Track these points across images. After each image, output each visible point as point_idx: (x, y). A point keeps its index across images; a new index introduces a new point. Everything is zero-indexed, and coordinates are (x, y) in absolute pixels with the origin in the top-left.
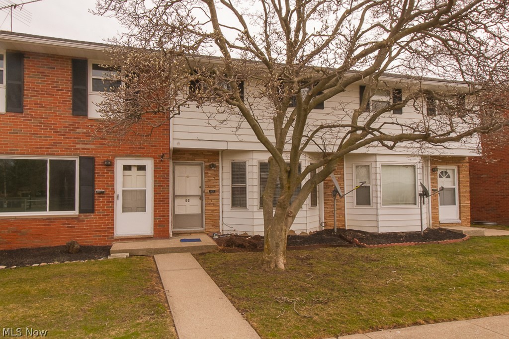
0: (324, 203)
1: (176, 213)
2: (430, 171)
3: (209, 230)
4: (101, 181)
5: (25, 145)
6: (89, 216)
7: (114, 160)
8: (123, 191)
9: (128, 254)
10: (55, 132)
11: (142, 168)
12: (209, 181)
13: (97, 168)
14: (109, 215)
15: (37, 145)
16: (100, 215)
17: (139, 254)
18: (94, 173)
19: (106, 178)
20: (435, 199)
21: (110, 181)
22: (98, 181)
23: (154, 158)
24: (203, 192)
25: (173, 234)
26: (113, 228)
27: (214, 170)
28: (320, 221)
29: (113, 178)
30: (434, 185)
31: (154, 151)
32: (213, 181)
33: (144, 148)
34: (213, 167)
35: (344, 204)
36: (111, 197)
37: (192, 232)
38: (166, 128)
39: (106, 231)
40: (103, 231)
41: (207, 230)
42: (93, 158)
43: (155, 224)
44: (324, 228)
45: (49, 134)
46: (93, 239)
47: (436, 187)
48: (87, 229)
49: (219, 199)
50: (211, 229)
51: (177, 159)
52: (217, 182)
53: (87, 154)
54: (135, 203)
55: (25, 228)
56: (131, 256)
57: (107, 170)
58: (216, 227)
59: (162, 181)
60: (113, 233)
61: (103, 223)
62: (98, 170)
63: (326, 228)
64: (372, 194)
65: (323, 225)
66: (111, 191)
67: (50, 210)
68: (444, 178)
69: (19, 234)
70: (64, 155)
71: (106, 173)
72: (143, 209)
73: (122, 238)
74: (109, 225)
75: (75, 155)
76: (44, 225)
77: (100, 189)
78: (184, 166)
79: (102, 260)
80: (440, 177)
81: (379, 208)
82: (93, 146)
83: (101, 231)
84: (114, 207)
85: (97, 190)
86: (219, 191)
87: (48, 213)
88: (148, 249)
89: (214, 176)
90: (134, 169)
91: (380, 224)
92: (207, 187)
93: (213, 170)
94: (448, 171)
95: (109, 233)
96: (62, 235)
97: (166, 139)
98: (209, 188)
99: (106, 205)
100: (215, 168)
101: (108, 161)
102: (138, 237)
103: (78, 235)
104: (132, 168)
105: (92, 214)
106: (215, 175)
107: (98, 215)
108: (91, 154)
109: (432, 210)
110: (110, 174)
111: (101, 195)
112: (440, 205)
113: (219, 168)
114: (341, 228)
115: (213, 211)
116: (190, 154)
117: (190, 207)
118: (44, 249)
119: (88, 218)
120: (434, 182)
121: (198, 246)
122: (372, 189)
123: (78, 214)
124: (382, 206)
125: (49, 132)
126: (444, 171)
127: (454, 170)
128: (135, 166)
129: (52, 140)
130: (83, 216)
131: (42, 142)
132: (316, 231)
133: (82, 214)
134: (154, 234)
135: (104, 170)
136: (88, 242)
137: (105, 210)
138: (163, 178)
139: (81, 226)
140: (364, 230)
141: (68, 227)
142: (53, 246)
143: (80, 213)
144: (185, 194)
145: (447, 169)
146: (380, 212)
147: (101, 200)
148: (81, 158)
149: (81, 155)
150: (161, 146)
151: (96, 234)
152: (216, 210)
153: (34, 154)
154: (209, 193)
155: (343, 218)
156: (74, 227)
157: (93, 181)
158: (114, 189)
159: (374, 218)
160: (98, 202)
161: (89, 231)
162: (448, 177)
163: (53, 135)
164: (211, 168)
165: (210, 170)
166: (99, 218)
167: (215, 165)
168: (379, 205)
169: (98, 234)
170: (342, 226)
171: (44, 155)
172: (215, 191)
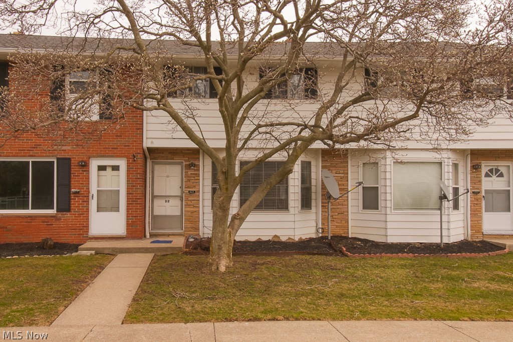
0: (322, 206)
1: (155, 214)
2: (469, 169)
3: (188, 233)
4: (77, 181)
5: (10, 148)
6: (66, 214)
7: (89, 161)
8: (98, 191)
9: (93, 252)
10: (36, 135)
11: (116, 168)
12: (189, 181)
13: (73, 168)
14: (84, 214)
15: (20, 147)
16: (76, 214)
17: (105, 253)
18: (70, 174)
19: (81, 178)
20: (477, 204)
21: (85, 181)
22: (74, 181)
23: (128, 158)
24: (182, 192)
25: (150, 235)
26: (88, 227)
27: (194, 170)
28: (317, 226)
29: (88, 178)
30: (476, 186)
31: (127, 151)
32: (193, 181)
33: (117, 148)
34: (192, 166)
35: (348, 208)
36: (85, 197)
37: (170, 234)
38: (139, 128)
39: (81, 229)
40: (79, 229)
41: (186, 233)
42: (69, 159)
43: (128, 225)
44: (320, 235)
45: (30, 138)
46: (69, 237)
47: (478, 189)
48: (64, 227)
49: (199, 200)
50: (190, 231)
51: (155, 158)
52: (197, 182)
53: (64, 155)
54: (108, 203)
55: (10, 225)
56: (96, 253)
57: (82, 171)
58: (196, 229)
59: (135, 181)
60: (88, 232)
61: (78, 222)
62: (74, 171)
63: (323, 235)
64: (381, 197)
65: (320, 231)
66: (85, 191)
67: (32, 209)
68: (494, 177)
69: (5, 230)
70: (44, 157)
71: (81, 173)
72: (116, 209)
73: (96, 237)
74: (84, 224)
75: (53, 156)
76: (26, 222)
77: (76, 189)
78: (164, 166)
79: (67, 256)
80: (487, 175)
81: (388, 212)
82: (69, 148)
83: (76, 229)
84: (88, 207)
85: (73, 190)
86: (199, 191)
87: (30, 211)
88: (113, 248)
89: (194, 176)
90: (109, 170)
91: (389, 232)
92: (187, 188)
93: (192, 169)
94: (499, 168)
95: (84, 232)
96: (42, 232)
97: (139, 139)
98: (189, 188)
99: (81, 204)
100: (194, 167)
101: (82, 162)
102: (111, 237)
103: (56, 232)
104: (107, 168)
105: (68, 213)
106: (196, 174)
107: (73, 214)
108: (68, 155)
109: (471, 217)
110: (85, 174)
111: (77, 195)
112: (485, 211)
113: (199, 167)
114: (343, 235)
115: (192, 212)
116: (169, 153)
117: (170, 208)
118: (26, 244)
119: (65, 217)
120: (476, 181)
121: (163, 248)
122: (381, 190)
123: (56, 212)
124: (393, 211)
125: (30, 135)
126: (494, 168)
127: (509, 166)
128: (109, 166)
129: (33, 142)
130: (60, 215)
131: (24, 145)
132: (310, 238)
133: (59, 213)
134: (127, 234)
135: (80, 171)
136: (64, 240)
137: (81, 209)
138: (136, 178)
139: (58, 224)
140: (371, 238)
141: (47, 225)
142: (34, 242)
143: (57, 211)
144: (165, 195)
145: (497, 166)
146: (389, 218)
147: (77, 200)
148: (58, 159)
149: (58, 157)
150: (134, 146)
151: (72, 232)
152: (196, 211)
153: (18, 156)
154: (190, 194)
155: (346, 224)
156: (53, 225)
157: (70, 181)
158: (89, 189)
159: (382, 225)
160: (74, 202)
161: (65, 229)
162: (501, 175)
163: (34, 137)
164: (190, 167)
165: (190, 169)
166: (75, 217)
167: (195, 164)
168: (388, 210)
169: (74, 232)
170: (344, 234)
171: (26, 156)
172: (195, 192)
